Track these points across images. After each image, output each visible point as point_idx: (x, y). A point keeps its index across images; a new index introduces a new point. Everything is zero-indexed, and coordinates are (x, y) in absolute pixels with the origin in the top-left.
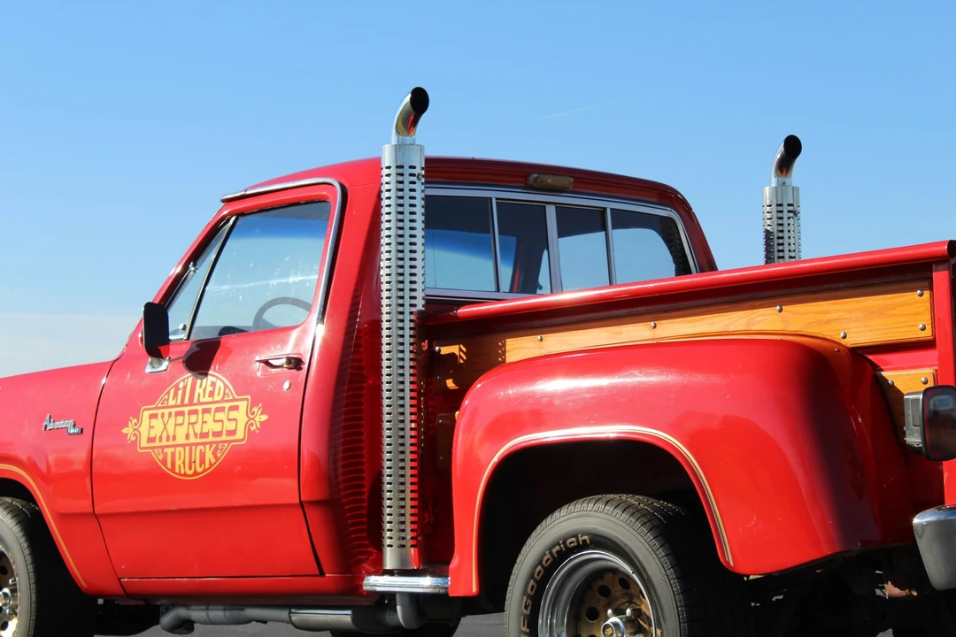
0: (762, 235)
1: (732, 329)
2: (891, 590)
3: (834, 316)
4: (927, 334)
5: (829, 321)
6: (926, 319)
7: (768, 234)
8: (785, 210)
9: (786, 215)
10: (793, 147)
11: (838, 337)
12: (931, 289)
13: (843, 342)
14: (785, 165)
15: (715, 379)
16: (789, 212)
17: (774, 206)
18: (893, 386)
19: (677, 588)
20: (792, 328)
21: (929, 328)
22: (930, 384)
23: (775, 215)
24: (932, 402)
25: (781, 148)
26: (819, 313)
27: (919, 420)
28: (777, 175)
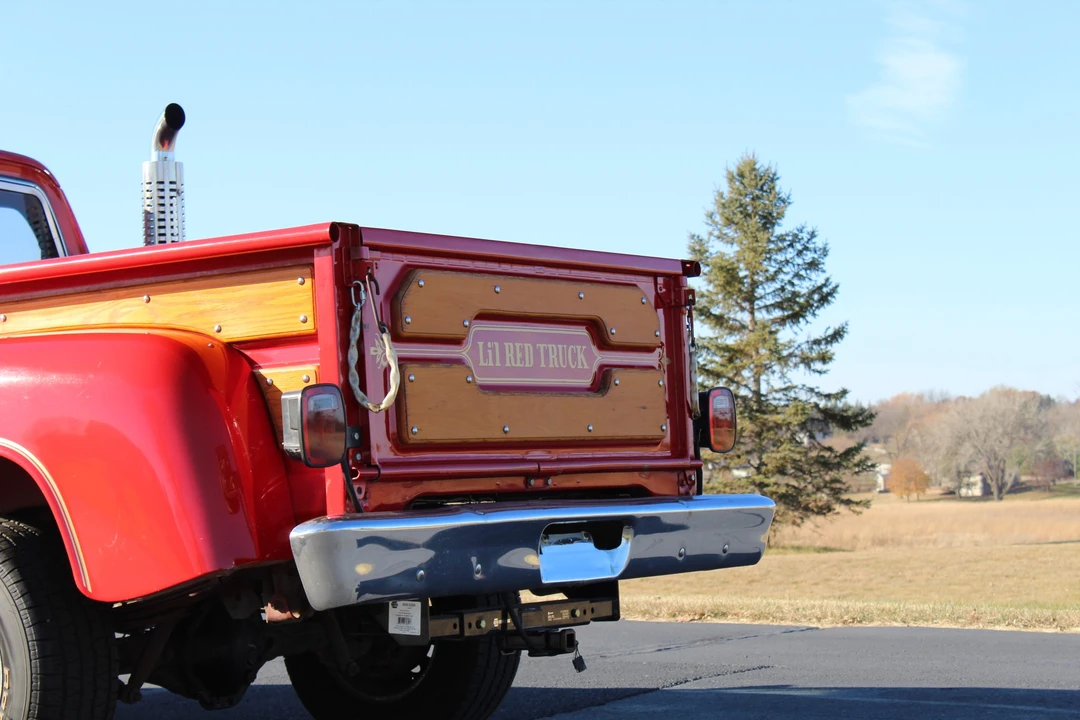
0: (141, 217)
1: (93, 321)
2: (271, 613)
3: (208, 306)
4: (308, 328)
5: (202, 313)
6: (307, 310)
7: (148, 215)
8: (167, 189)
9: (167, 194)
10: (175, 117)
11: (212, 331)
12: (313, 276)
13: (219, 336)
14: (167, 136)
15: (70, 379)
16: (172, 190)
17: (154, 183)
18: (271, 385)
19: (28, 621)
20: (161, 321)
21: (310, 320)
22: (313, 382)
23: (155, 194)
24: (311, 403)
25: (162, 118)
26: (188, 303)
27: (297, 423)
28: (157, 149)
